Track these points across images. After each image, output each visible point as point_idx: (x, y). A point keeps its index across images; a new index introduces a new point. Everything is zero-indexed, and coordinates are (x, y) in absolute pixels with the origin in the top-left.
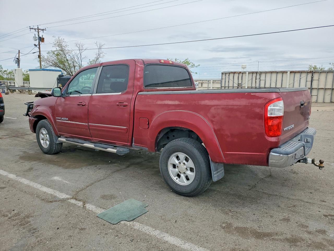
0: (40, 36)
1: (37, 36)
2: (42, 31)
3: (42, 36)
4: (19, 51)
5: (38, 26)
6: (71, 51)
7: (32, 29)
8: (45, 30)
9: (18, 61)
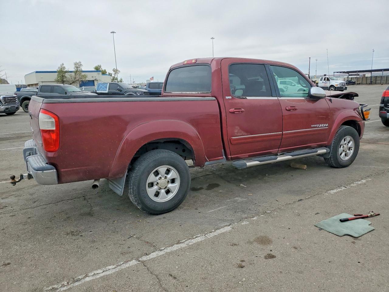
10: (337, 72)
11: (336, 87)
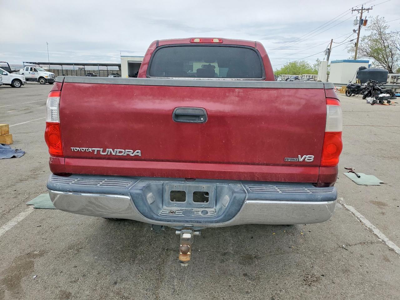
0: (363, 18)
1: (359, 19)
2: (367, 12)
3: (366, 18)
4: (332, 40)
5: (363, 5)
6: (396, 33)
7: (355, 10)
8: (370, 9)
9: (328, 52)
10: (27, 63)
11: (46, 79)
